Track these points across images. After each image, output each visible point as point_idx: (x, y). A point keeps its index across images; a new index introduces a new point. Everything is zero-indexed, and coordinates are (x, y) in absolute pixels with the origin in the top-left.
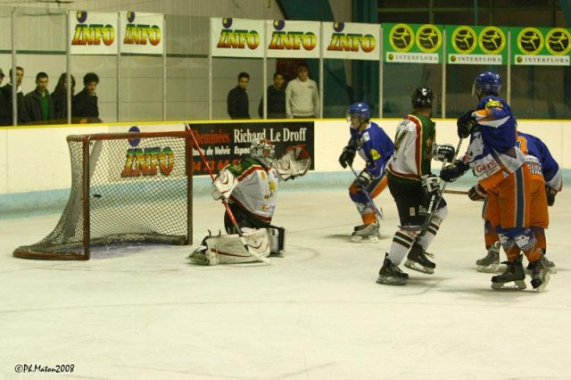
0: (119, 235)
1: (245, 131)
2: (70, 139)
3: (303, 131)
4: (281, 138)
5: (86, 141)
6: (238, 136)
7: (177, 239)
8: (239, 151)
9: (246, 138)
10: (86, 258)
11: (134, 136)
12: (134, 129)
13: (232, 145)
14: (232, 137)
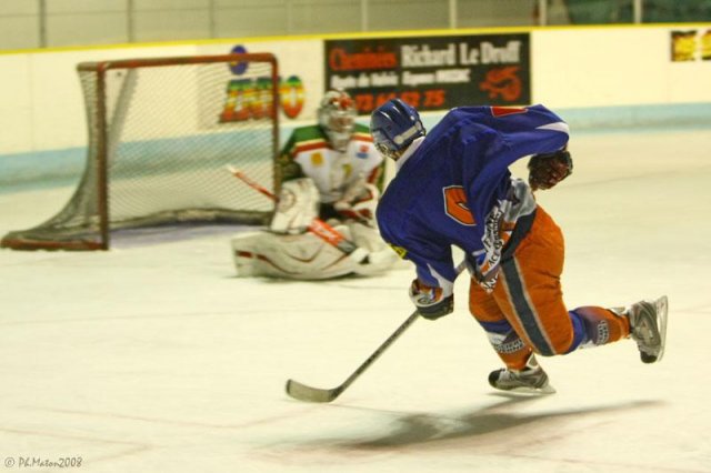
0: (176, 212)
1: (420, 49)
2: (83, 68)
3: (514, 46)
4: (479, 58)
5: (100, 70)
6: (409, 57)
7: (257, 216)
8: (412, 80)
9: (422, 59)
10: (104, 247)
11: (239, 59)
12: (239, 50)
13: (398, 69)
14: (399, 58)
